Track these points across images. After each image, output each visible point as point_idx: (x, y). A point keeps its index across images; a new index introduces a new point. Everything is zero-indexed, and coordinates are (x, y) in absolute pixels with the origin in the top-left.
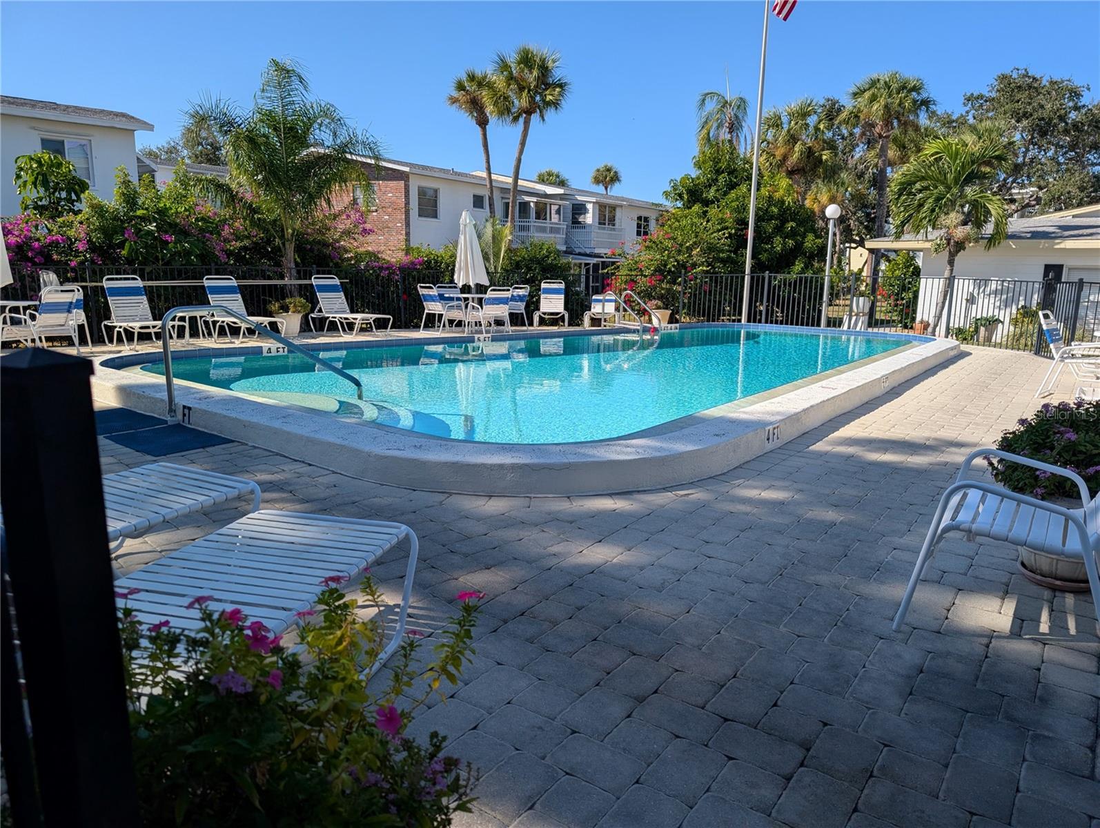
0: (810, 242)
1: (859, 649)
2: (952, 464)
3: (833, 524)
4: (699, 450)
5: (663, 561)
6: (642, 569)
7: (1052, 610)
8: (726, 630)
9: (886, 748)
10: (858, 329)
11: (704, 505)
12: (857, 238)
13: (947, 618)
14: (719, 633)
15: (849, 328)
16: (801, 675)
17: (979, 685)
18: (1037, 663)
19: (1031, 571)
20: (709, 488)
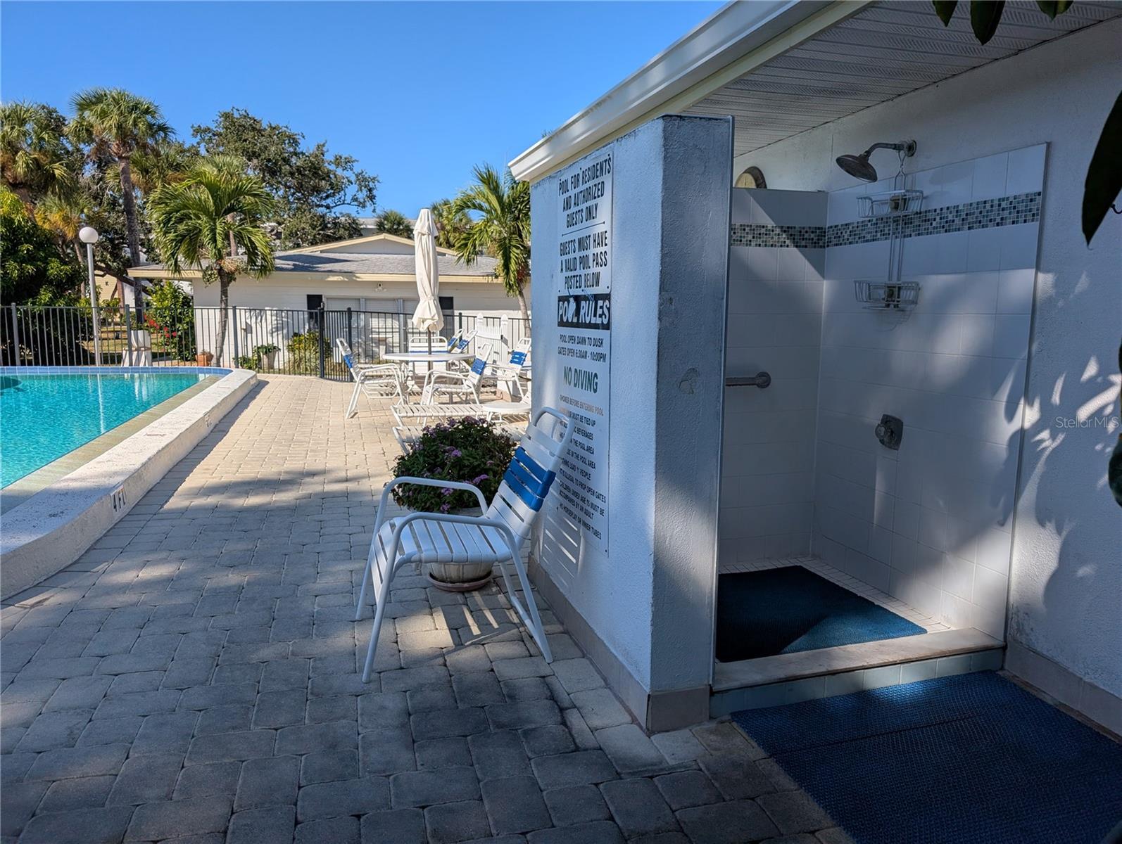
0: (54, 268)
1: (344, 717)
2: (316, 494)
3: (241, 588)
4: (38, 540)
5: (54, 702)
6: (26, 725)
7: (472, 612)
8: (190, 759)
9: (425, 810)
10: (142, 365)
11: (72, 610)
12: (103, 265)
13: (400, 651)
14: (183, 767)
15: (131, 364)
16: (304, 773)
17: (461, 705)
18: (488, 666)
19: (440, 581)
20: (64, 586)
